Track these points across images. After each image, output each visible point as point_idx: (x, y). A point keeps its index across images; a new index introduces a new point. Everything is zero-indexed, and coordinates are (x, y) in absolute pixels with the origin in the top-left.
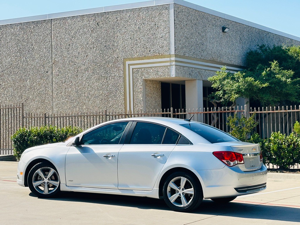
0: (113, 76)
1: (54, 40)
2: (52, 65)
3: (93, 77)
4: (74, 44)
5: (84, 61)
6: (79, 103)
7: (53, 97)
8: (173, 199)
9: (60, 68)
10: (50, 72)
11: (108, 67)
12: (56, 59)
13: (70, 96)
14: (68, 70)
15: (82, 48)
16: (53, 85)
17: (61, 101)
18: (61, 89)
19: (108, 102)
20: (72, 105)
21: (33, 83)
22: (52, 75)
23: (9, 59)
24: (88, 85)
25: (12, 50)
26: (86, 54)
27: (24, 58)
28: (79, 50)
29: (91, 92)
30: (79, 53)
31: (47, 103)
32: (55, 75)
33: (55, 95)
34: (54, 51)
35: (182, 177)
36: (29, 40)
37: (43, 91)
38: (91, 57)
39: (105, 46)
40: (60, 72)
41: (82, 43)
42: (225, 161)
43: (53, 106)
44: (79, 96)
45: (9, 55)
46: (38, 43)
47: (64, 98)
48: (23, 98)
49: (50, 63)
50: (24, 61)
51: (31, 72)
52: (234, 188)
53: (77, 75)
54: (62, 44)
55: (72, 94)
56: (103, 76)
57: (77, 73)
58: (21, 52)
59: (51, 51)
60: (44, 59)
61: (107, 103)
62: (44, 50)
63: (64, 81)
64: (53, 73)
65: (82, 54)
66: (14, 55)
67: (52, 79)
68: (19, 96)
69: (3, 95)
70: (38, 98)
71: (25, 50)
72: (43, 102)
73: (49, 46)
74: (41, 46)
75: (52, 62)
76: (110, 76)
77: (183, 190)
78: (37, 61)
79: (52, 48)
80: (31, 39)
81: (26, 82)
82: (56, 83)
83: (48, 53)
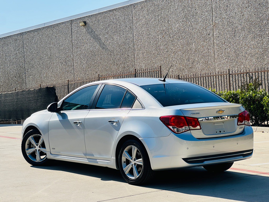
0: (267, 33)
1: (214, 3)
2: (213, 27)
3: (249, 36)
4: (231, 5)
5: (241, 21)
6: (237, 63)
7: (215, 58)
8: (127, 170)
9: (219, 30)
10: (211, 34)
11: (262, 24)
12: (216, 21)
13: (229, 56)
14: (227, 31)
15: (239, 8)
16: (214, 47)
17: (222, 61)
18: (221, 50)
19: (264, 59)
20: (231, 65)
21: (198, 46)
22: (213, 37)
23: (178, 25)
24: (244, 44)
25: (179, 16)
26: (242, 14)
27: (190, 23)
28: (236, 10)
29: (248, 51)
30: (236, 14)
31: (210, 64)
32: (216, 37)
33: (216, 56)
34: (214, 13)
35: (133, 146)
36: (193, 5)
37: (206, 52)
38: (246, 16)
39: (259, 4)
40: (220, 34)
41: (238, 3)
42: (171, 127)
43: (215, 67)
44: (237, 56)
45: (177, 21)
46: (201, 7)
47: (224, 59)
48: (190, 61)
49: (211, 26)
50: (189, 26)
51: (196, 36)
52: (182, 159)
53: (235, 35)
54: (221, 5)
55: (231, 54)
56: (258, 34)
57: (235, 33)
58: (187, 17)
59: (211, 14)
60: (206, 22)
61: (263, 61)
62: (206, 13)
63: (224, 42)
64: (214, 35)
65: (239, 14)
66: (181, 20)
67: (214, 40)
68: (187, 59)
69: (174, 59)
70: (202, 60)
71: (190, 15)
72: (206, 63)
73: (210, 9)
74: (203, 10)
75: (213, 25)
76: (264, 34)
77: (135, 161)
78: (200, 24)
79: (212, 10)
80: (195, 4)
81: (192, 45)
82: (217, 45)
83: (209, 16)
